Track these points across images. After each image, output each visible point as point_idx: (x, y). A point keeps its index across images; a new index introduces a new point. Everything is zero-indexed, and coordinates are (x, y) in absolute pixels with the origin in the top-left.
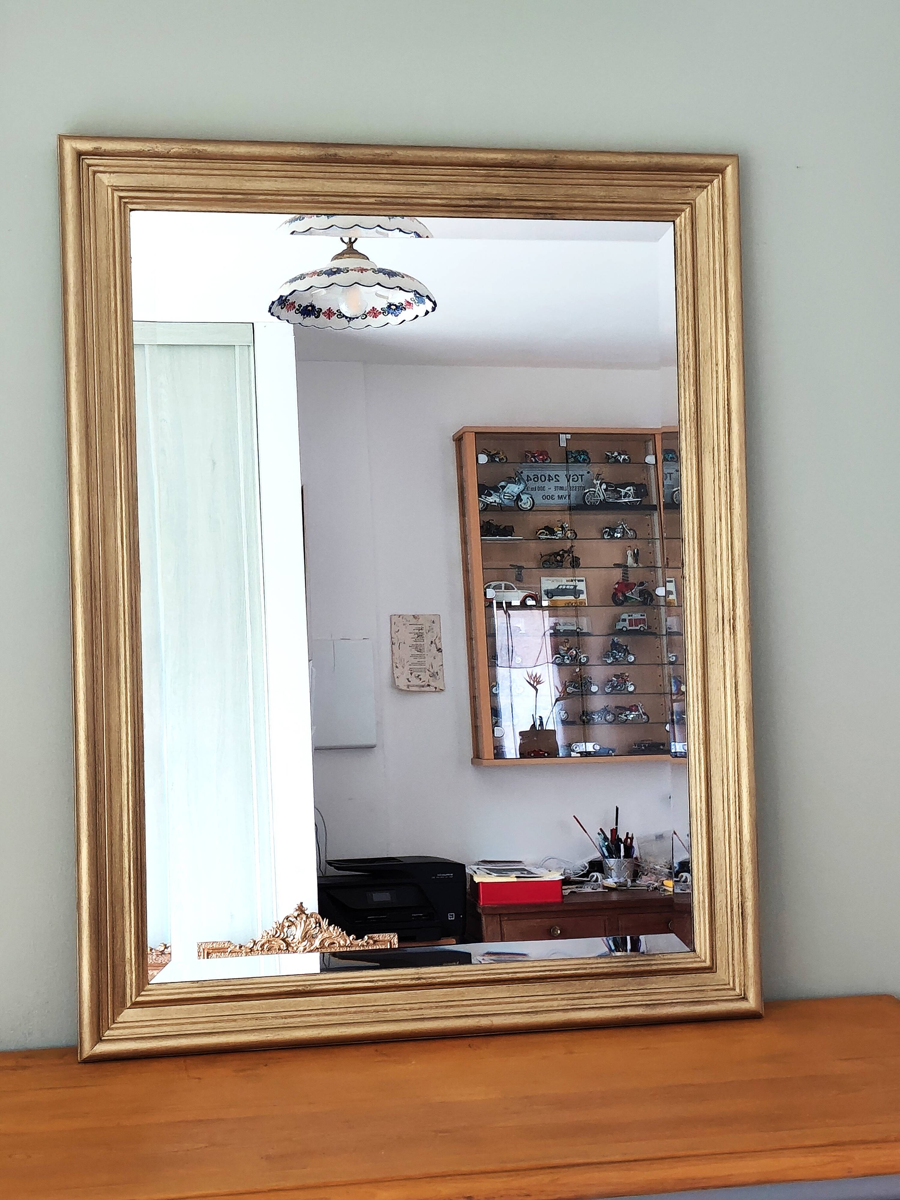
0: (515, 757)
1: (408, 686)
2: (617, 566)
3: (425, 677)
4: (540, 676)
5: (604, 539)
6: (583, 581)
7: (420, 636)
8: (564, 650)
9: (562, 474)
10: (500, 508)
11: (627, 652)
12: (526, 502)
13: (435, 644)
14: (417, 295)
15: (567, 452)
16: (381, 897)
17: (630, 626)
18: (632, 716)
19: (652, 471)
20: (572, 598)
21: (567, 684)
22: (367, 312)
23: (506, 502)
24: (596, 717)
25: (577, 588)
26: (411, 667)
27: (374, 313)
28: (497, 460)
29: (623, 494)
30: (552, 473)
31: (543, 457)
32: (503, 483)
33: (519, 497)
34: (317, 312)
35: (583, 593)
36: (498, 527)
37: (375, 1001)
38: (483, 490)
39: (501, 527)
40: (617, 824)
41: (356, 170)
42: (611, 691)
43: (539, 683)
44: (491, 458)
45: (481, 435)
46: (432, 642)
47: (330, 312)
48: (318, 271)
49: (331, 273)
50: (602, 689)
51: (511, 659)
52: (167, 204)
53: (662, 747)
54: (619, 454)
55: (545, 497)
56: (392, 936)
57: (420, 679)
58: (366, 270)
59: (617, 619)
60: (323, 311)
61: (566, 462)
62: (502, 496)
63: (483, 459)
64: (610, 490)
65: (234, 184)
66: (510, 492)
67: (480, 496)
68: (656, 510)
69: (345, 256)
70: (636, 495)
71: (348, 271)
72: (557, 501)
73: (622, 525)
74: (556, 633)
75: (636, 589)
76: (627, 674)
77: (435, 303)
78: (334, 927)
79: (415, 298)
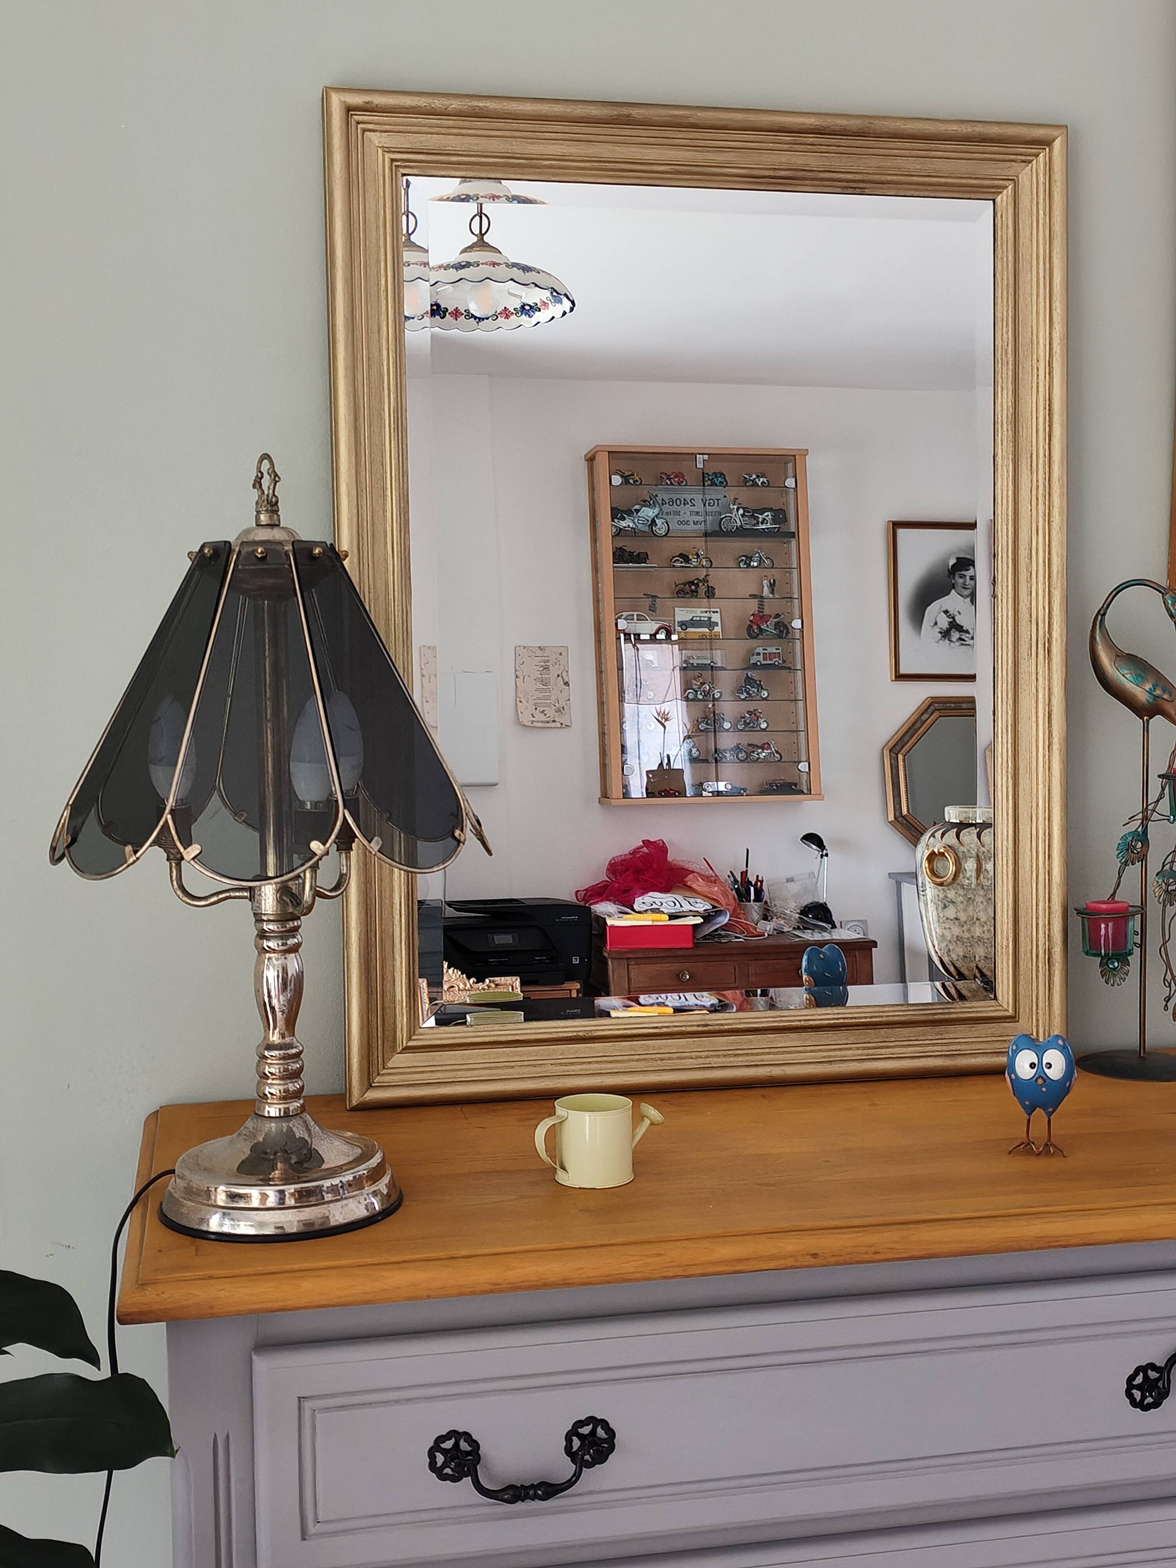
0: (641, 796)
1: (532, 722)
2: (753, 596)
3: (551, 712)
4: (668, 714)
5: (740, 568)
6: (717, 612)
7: (547, 668)
8: (696, 685)
9: (698, 497)
10: (634, 533)
11: (760, 687)
12: (661, 527)
13: (562, 677)
14: (555, 294)
15: (703, 473)
16: (503, 939)
17: (764, 660)
18: (764, 754)
19: (792, 496)
20: (706, 630)
21: (700, 720)
22: (498, 312)
23: (640, 526)
24: (728, 755)
25: (712, 620)
26: (536, 701)
27: (506, 314)
28: (631, 481)
29: (760, 520)
30: (688, 497)
31: (678, 479)
32: (637, 507)
33: (653, 521)
34: (443, 312)
35: (717, 625)
36: (631, 554)
37: (659, 1048)
38: (617, 513)
39: (635, 554)
40: (747, 866)
41: (650, 133)
42: (744, 728)
43: (666, 720)
44: (626, 479)
45: (614, 454)
46: (558, 676)
47: (457, 312)
48: (445, 265)
49: (459, 266)
50: (734, 725)
51: (638, 696)
52: (443, 169)
53: (793, 787)
54: (758, 477)
55: (680, 523)
56: (514, 980)
57: (545, 715)
58: (499, 264)
59: (751, 653)
60: (449, 311)
61: (702, 484)
62: (636, 520)
63: (617, 480)
64: (747, 516)
65: (517, 147)
66: (645, 516)
67: (613, 520)
68: (794, 537)
69: (475, 249)
70: (774, 521)
71: (478, 265)
72: (692, 527)
73: (759, 553)
74: (686, 668)
75: (773, 621)
76: (760, 711)
77: (573, 302)
78: (454, 971)
79: (551, 297)
